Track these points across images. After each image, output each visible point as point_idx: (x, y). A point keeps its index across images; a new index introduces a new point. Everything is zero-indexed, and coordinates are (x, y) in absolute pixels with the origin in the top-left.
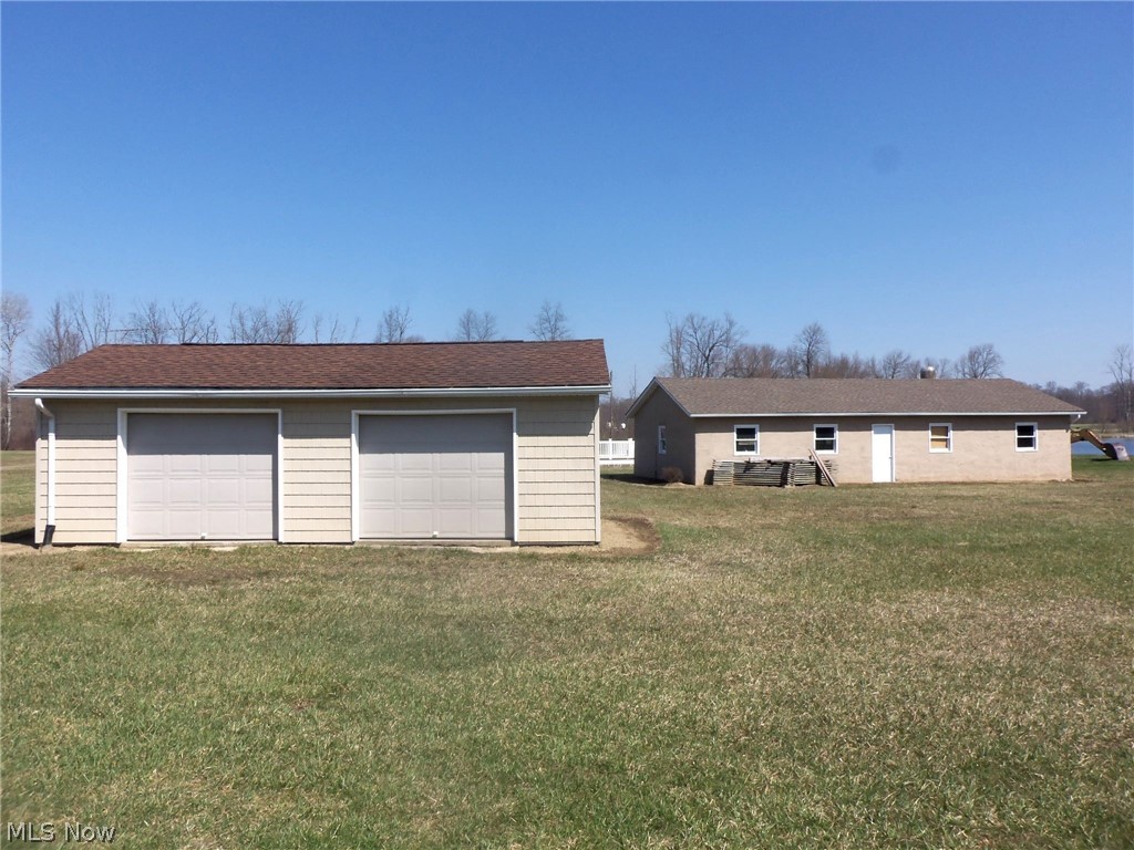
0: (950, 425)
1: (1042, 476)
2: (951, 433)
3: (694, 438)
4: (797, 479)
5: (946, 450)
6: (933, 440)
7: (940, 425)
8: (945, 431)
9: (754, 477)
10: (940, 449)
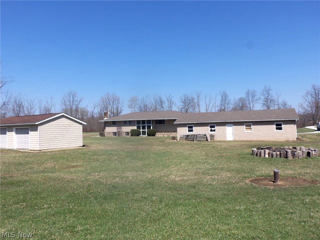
0: (251, 124)
1: (285, 139)
2: (252, 126)
3: (177, 129)
4: (198, 139)
5: (251, 131)
6: (246, 128)
7: (248, 124)
8: (250, 126)
9: (189, 139)
10: (249, 131)
